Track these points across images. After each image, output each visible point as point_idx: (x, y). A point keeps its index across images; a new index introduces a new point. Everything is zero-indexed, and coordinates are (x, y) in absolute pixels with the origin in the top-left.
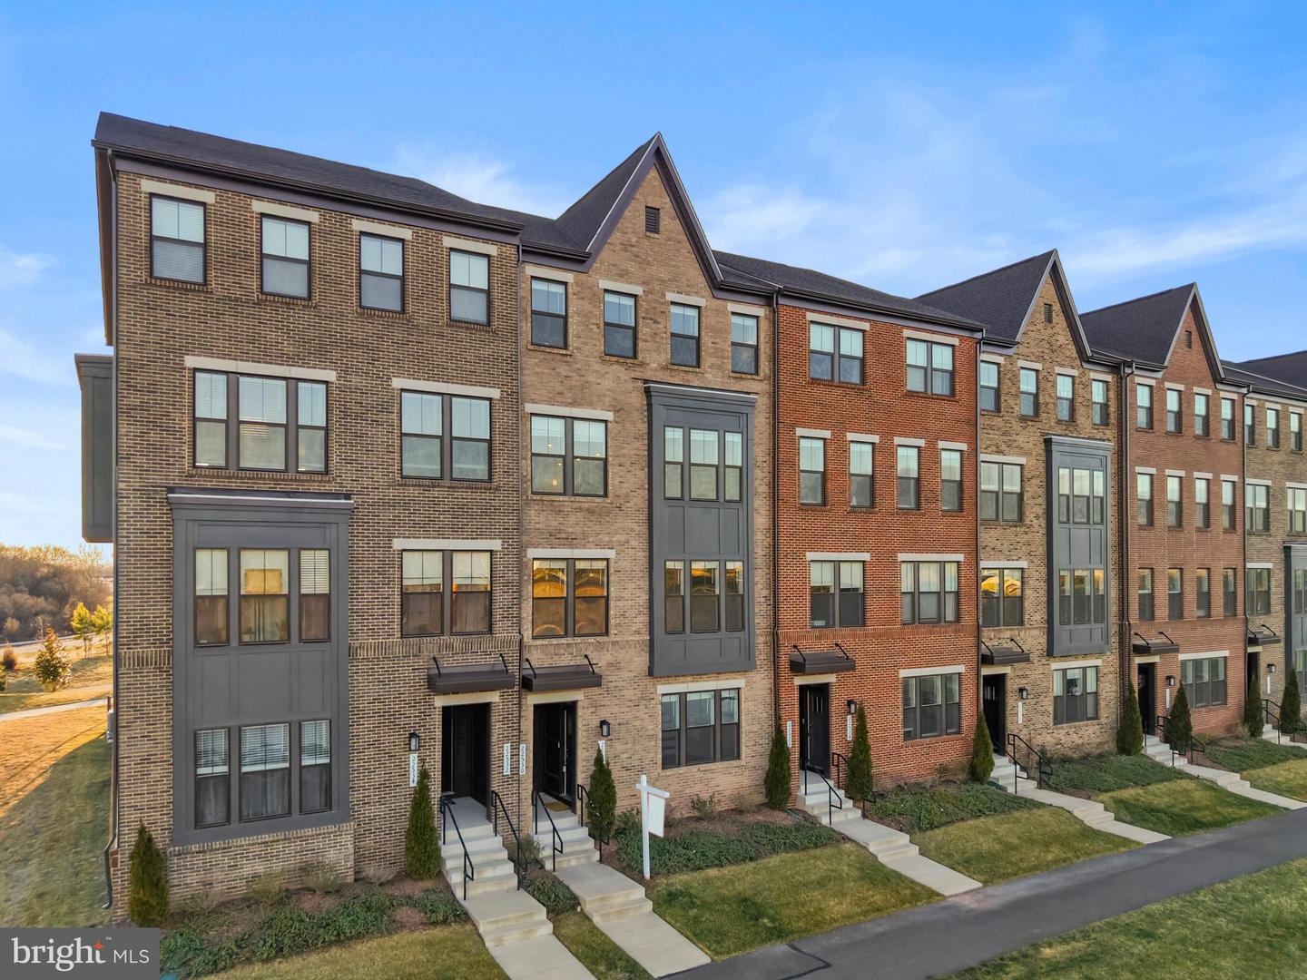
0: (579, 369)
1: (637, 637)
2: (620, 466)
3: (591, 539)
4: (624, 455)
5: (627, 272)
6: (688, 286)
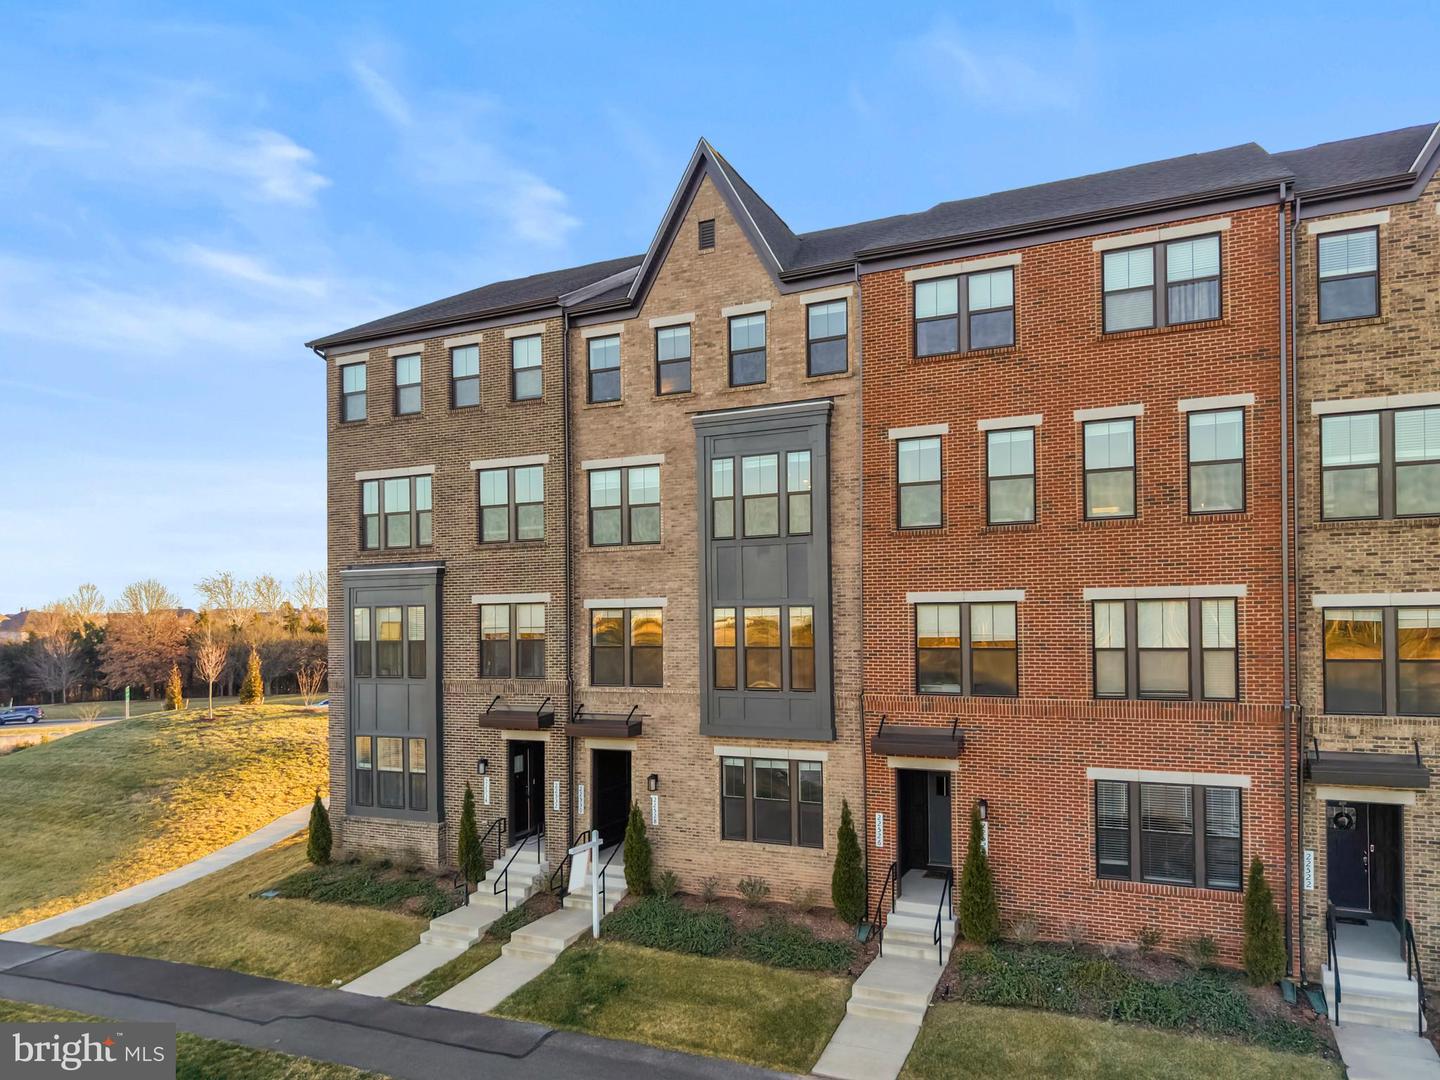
0: (630, 417)
1: (690, 691)
2: (672, 509)
3: (643, 588)
4: (676, 497)
5: (678, 302)
6: (748, 292)
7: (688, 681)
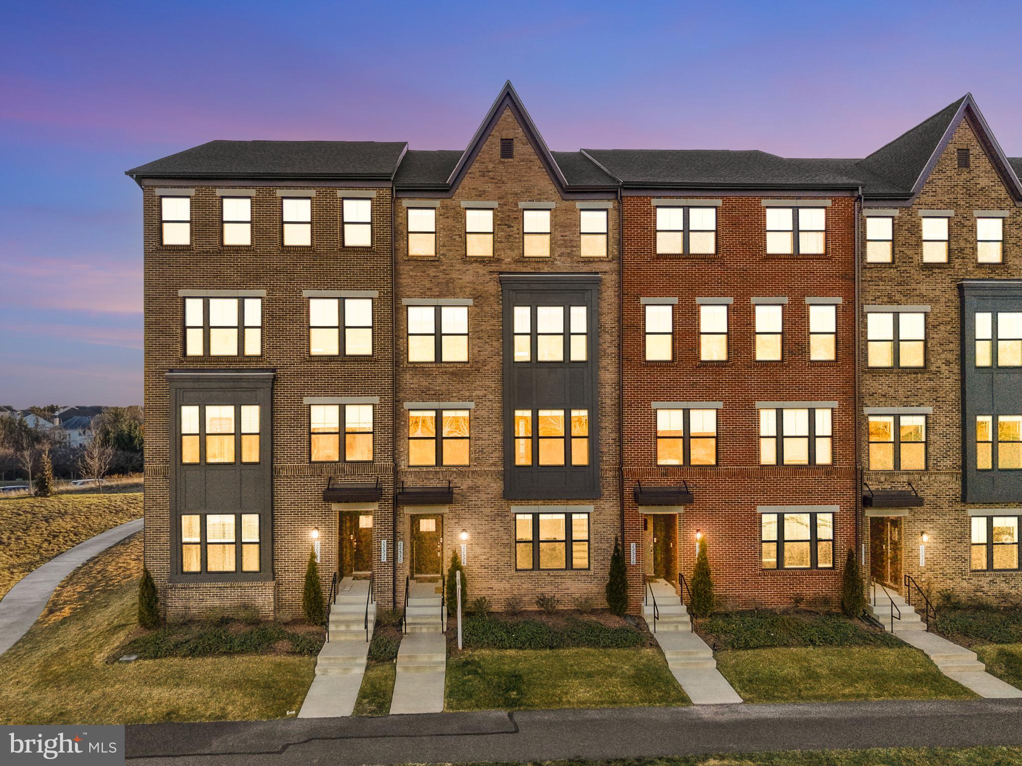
0: (444, 270)
1: (493, 468)
2: (478, 339)
3: (454, 395)
4: (482, 331)
5: (484, 192)
6: (539, 194)
7: (491, 462)
